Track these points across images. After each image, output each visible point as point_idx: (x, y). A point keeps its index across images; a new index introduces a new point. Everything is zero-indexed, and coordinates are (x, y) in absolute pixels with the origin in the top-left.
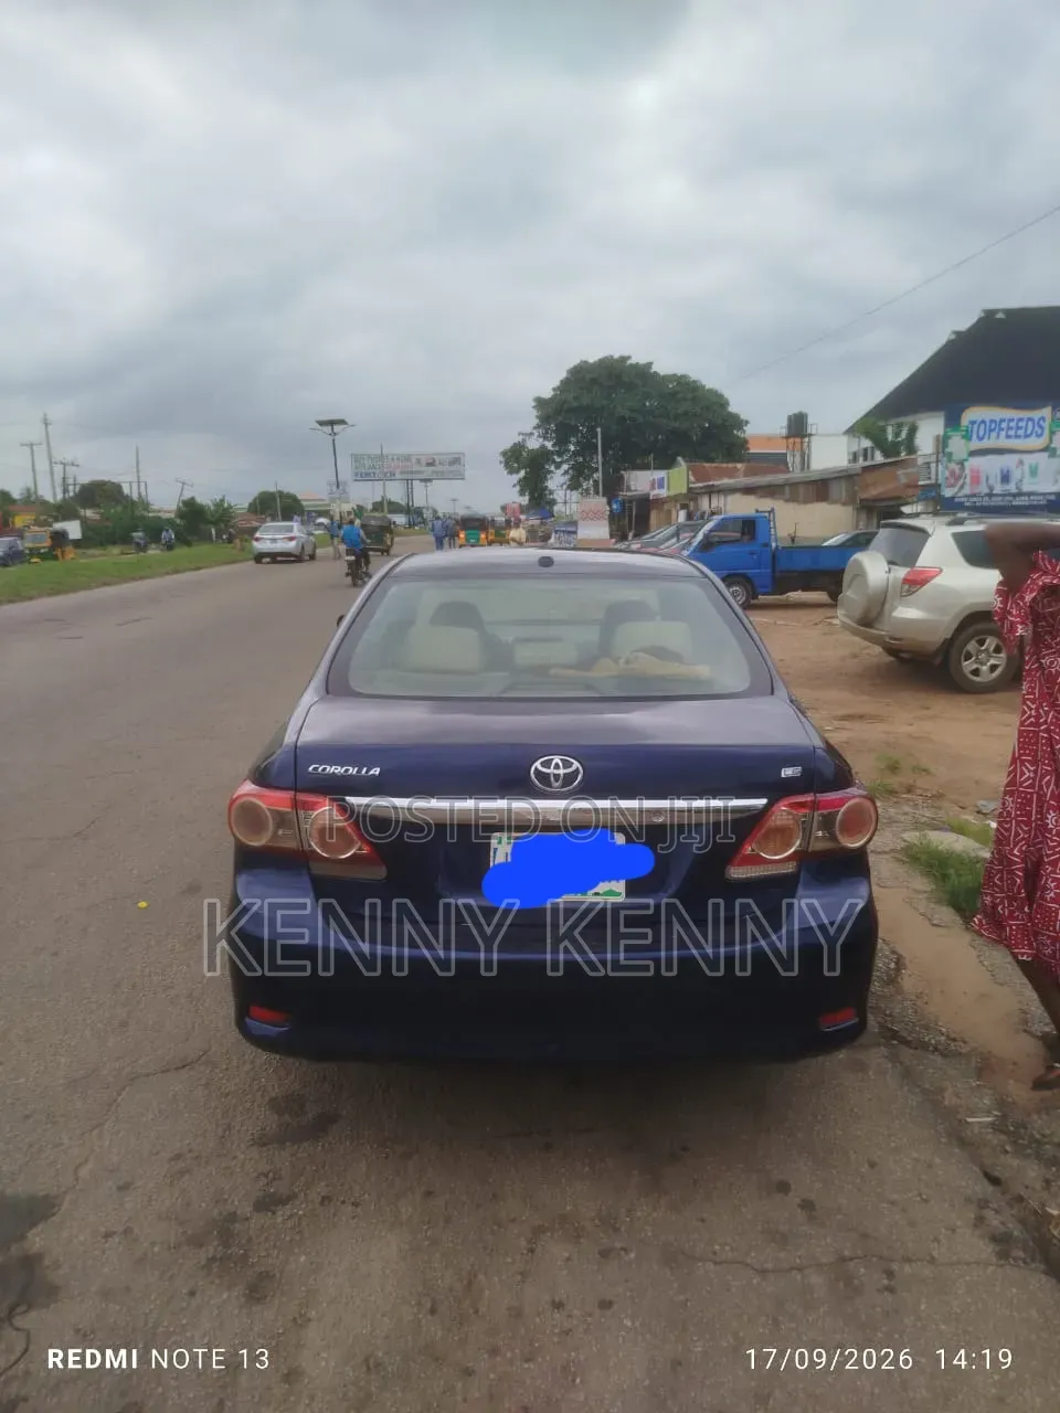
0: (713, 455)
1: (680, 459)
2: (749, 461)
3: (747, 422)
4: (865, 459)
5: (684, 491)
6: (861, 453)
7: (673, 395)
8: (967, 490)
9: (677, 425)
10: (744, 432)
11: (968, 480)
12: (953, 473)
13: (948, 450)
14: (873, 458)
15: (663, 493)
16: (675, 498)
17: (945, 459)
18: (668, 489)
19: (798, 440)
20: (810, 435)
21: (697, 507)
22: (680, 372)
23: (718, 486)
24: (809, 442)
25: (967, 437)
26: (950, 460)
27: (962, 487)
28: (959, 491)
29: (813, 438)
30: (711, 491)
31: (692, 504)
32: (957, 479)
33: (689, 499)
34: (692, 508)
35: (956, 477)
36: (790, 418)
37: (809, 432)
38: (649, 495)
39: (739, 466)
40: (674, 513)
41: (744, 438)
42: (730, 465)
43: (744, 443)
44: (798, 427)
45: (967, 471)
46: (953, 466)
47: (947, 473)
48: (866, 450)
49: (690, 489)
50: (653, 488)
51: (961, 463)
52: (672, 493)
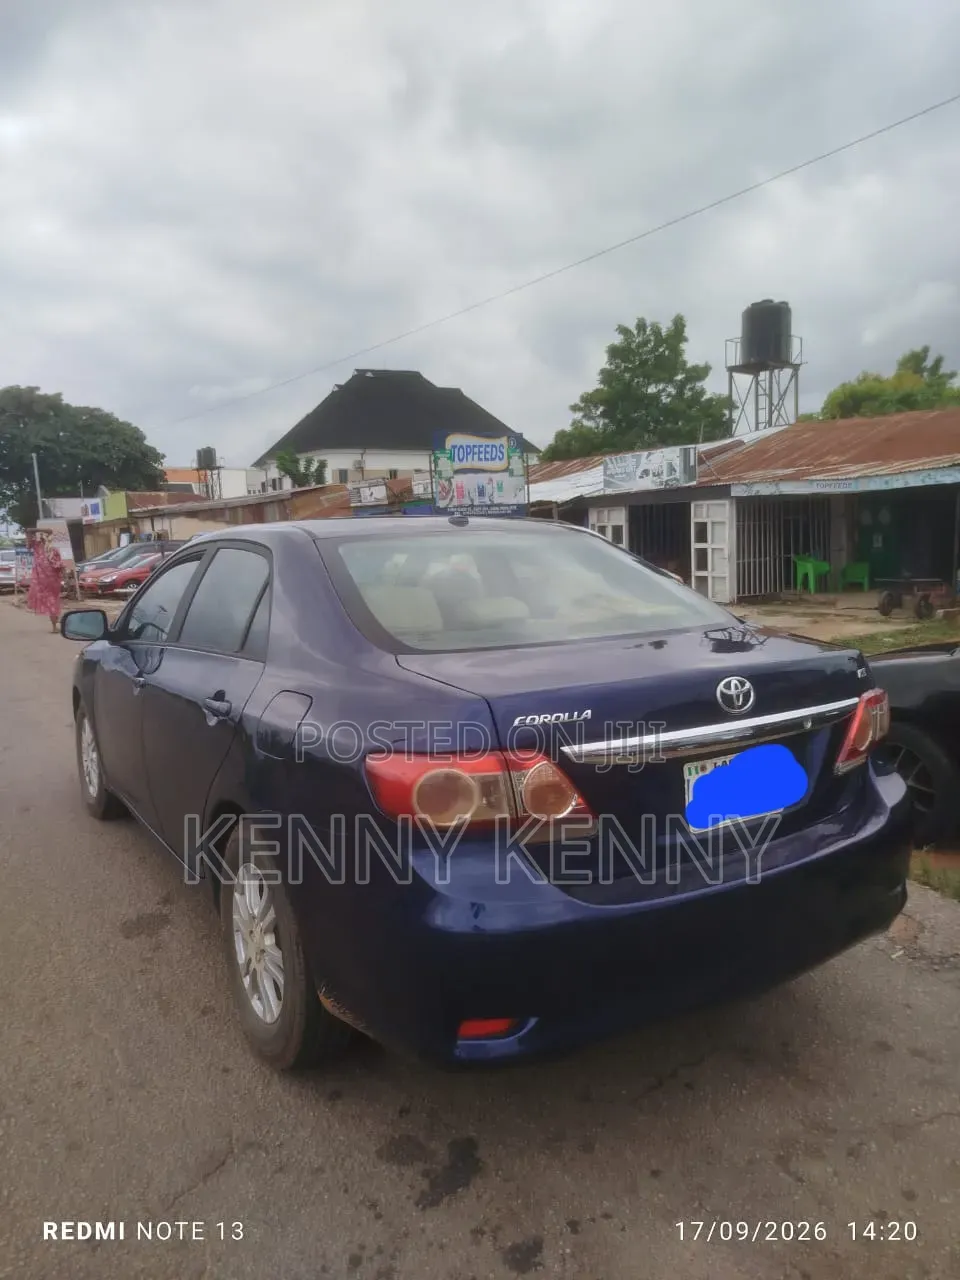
0: (136, 485)
1: (103, 487)
2: (168, 490)
3: (164, 456)
4: (274, 488)
5: (124, 515)
6: (270, 483)
7: (87, 428)
8: (455, 502)
9: (95, 456)
10: (162, 464)
11: (455, 494)
12: (444, 488)
13: (438, 469)
14: (281, 488)
15: (99, 518)
16: (111, 524)
17: (437, 476)
18: (105, 514)
19: (209, 472)
20: (219, 468)
21: (138, 530)
22: (92, 406)
23: (163, 510)
24: (219, 474)
25: (452, 459)
26: (440, 478)
27: (451, 500)
28: (450, 503)
29: (222, 472)
30: (153, 516)
31: (133, 528)
32: (448, 493)
33: (128, 525)
34: (134, 531)
35: (447, 491)
36: (199, 453)
37: (218, 465)
38: (81, 520)
39: (162, 494)
40: (114, 538)
41: (162, 471)
42: (153, 493)
43: (162, 475)
44: (207, 460)
45: (454, 486)
46: (443, 482)
47: (440, 489)
48: (274, 481)
49: (130, 514)
50: (86, 513)
51: (449, 480)
52: (109, 518)
